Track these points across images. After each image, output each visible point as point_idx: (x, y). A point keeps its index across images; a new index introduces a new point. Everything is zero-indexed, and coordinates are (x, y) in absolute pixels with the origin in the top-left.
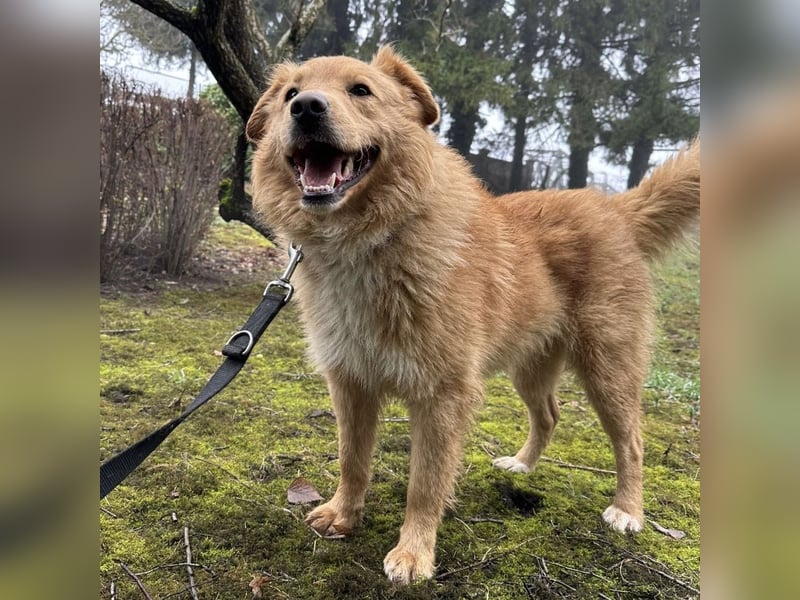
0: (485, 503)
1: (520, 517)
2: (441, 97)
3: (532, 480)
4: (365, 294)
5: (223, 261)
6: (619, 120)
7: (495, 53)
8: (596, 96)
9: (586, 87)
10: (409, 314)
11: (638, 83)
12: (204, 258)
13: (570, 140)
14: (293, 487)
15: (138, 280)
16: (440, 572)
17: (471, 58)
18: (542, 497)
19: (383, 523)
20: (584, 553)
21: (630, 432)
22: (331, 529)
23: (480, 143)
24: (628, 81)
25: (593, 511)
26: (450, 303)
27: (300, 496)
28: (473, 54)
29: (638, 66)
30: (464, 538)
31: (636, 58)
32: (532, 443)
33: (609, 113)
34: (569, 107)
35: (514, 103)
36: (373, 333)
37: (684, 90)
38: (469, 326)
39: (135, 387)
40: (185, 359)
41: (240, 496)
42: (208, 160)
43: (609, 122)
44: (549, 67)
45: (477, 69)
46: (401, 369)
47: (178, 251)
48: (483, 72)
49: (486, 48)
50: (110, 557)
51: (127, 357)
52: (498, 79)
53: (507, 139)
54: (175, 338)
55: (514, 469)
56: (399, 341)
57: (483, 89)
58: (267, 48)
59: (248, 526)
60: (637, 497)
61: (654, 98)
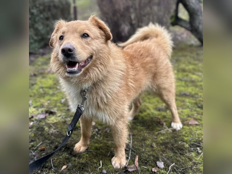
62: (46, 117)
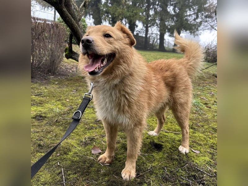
0: (147, 148)
1: (157, 152)
2: (126, 19)
3: (159, 138)
4: (113, 98)
5: (67, 69)
6: (172, 25)
7: (139, 7)
8: (166, 19)
9: (164, 17)
10: (127, 104)
11: (177, 15)
12: (61, 68)
13: (160, 31)
14: (93, 149)
15: (42, 77)
16: (137, 175)
17: (133, 8)
18: (163, 145)
19: (120, 158)
20: (175, 163)
21: (186, 126)
22: (105, 162)
23: (136, 31)
24: (174, 15)
25: (176, 147)
26: (138, 101)
27: (95, 151)
28: (134, 7)
29: (177, 10)
30: (143, 162)
31: (176, 9)
32: (158, 127)
33: (170, 23)
34: (159, 22)
35: (145, 21)
36: (115, 110)
37: (188, 17)
38: (144, 107)
39: (44, 115)
40: (58, 103)
41: (78, 153)
42: (61, 40)
43: (170, 26)
44: (154, 11)
45: (135, 11)
46: (124, 121)
47: (54, 68)
48: (137, 12)
49: (137, 5)
50: (39, 183)
51: (41, 103)
52: (141, 14)
53: (143, 31)
54: (54, 96)
55: (154, 135)
56: (123, 112)
57: (137, 17)
58: (77, 8)
59: (81, 165)
60: (187, 143)
61: (181, 19)
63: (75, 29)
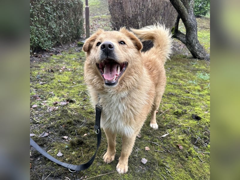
62: (67, 104)
63: (181, 10)
